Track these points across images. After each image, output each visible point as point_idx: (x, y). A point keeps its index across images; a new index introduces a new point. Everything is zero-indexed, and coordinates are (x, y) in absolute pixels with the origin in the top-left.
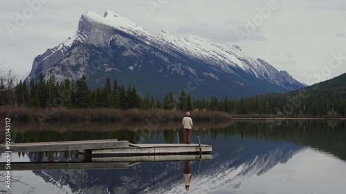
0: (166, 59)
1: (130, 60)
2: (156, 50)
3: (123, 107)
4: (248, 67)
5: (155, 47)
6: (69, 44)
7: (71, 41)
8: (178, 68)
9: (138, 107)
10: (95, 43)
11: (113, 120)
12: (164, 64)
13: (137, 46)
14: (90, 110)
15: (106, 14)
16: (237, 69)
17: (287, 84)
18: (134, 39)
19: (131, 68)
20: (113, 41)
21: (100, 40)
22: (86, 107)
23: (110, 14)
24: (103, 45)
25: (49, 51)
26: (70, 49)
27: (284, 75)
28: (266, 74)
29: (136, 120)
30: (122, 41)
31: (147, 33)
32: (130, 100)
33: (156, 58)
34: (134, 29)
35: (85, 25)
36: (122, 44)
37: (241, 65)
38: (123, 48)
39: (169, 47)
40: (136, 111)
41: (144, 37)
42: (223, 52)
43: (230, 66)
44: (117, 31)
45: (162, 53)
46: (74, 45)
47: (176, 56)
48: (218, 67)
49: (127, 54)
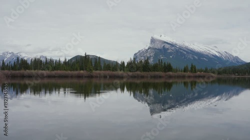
0: (185, 53)
1: (171, 54)
2: (181, 49)
3: (165, 71)
4: (220, 55)
5: (180, 48)
6: (147, 48)
7: (148, 47)
8: (190, 56)
9: (172, 71)
10: (157, 48)
11: (160, 77)
12: (184, 55)
13: (173, 48)
14: (150, 73)
15: (161, 36)
16: (216, 56)
17: (238, 62)
18: (172, 45)
19: (171, 57)
20: (164, 46)
21: (159, 46)
22: (148, 71)
23: (163, 36)
24: (160, 48)
25: (139, 51)
26: (147, 50)
27: (237, 58)
28: (228, 58)
29: (170, 77)
30: (167, 46)
31: (177, 43)
32: (168, 68)
33: (181, 53)
34: (172, 41)
35: (153, 41)
36: (167, 47)
37: (217, 54)
38: (168, 49)
39: (187, 48)
40: (171, 73)
41: (176, 44)
42: (209, 49)
43: (213, 55)
44: (165, 42)
45: (184, 50)
46: (149, 49)
47: (189, 51)
48: (207, 56)
49: (169, 51)
